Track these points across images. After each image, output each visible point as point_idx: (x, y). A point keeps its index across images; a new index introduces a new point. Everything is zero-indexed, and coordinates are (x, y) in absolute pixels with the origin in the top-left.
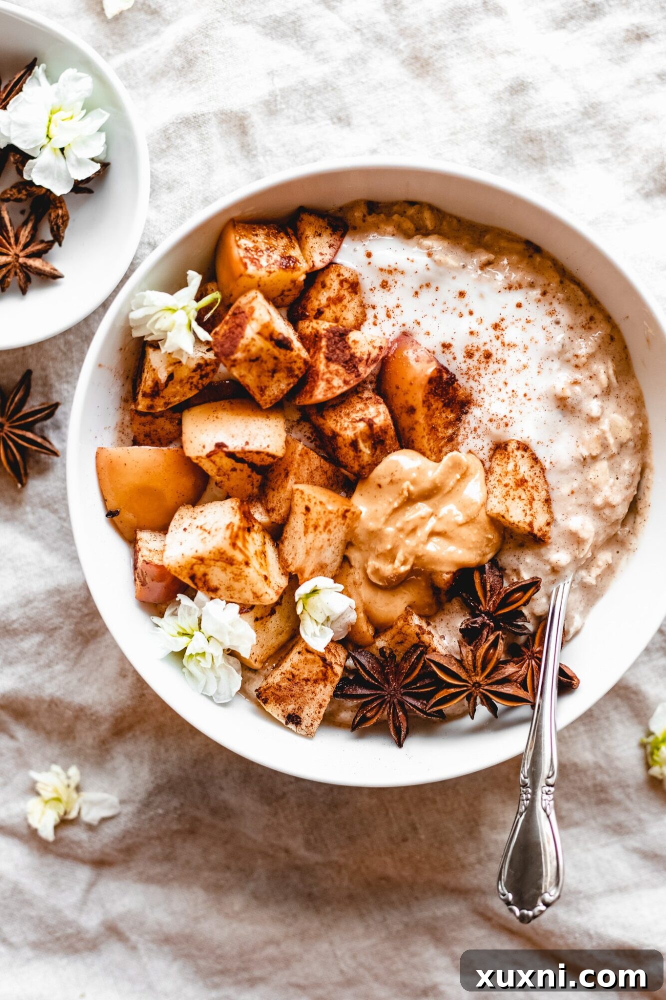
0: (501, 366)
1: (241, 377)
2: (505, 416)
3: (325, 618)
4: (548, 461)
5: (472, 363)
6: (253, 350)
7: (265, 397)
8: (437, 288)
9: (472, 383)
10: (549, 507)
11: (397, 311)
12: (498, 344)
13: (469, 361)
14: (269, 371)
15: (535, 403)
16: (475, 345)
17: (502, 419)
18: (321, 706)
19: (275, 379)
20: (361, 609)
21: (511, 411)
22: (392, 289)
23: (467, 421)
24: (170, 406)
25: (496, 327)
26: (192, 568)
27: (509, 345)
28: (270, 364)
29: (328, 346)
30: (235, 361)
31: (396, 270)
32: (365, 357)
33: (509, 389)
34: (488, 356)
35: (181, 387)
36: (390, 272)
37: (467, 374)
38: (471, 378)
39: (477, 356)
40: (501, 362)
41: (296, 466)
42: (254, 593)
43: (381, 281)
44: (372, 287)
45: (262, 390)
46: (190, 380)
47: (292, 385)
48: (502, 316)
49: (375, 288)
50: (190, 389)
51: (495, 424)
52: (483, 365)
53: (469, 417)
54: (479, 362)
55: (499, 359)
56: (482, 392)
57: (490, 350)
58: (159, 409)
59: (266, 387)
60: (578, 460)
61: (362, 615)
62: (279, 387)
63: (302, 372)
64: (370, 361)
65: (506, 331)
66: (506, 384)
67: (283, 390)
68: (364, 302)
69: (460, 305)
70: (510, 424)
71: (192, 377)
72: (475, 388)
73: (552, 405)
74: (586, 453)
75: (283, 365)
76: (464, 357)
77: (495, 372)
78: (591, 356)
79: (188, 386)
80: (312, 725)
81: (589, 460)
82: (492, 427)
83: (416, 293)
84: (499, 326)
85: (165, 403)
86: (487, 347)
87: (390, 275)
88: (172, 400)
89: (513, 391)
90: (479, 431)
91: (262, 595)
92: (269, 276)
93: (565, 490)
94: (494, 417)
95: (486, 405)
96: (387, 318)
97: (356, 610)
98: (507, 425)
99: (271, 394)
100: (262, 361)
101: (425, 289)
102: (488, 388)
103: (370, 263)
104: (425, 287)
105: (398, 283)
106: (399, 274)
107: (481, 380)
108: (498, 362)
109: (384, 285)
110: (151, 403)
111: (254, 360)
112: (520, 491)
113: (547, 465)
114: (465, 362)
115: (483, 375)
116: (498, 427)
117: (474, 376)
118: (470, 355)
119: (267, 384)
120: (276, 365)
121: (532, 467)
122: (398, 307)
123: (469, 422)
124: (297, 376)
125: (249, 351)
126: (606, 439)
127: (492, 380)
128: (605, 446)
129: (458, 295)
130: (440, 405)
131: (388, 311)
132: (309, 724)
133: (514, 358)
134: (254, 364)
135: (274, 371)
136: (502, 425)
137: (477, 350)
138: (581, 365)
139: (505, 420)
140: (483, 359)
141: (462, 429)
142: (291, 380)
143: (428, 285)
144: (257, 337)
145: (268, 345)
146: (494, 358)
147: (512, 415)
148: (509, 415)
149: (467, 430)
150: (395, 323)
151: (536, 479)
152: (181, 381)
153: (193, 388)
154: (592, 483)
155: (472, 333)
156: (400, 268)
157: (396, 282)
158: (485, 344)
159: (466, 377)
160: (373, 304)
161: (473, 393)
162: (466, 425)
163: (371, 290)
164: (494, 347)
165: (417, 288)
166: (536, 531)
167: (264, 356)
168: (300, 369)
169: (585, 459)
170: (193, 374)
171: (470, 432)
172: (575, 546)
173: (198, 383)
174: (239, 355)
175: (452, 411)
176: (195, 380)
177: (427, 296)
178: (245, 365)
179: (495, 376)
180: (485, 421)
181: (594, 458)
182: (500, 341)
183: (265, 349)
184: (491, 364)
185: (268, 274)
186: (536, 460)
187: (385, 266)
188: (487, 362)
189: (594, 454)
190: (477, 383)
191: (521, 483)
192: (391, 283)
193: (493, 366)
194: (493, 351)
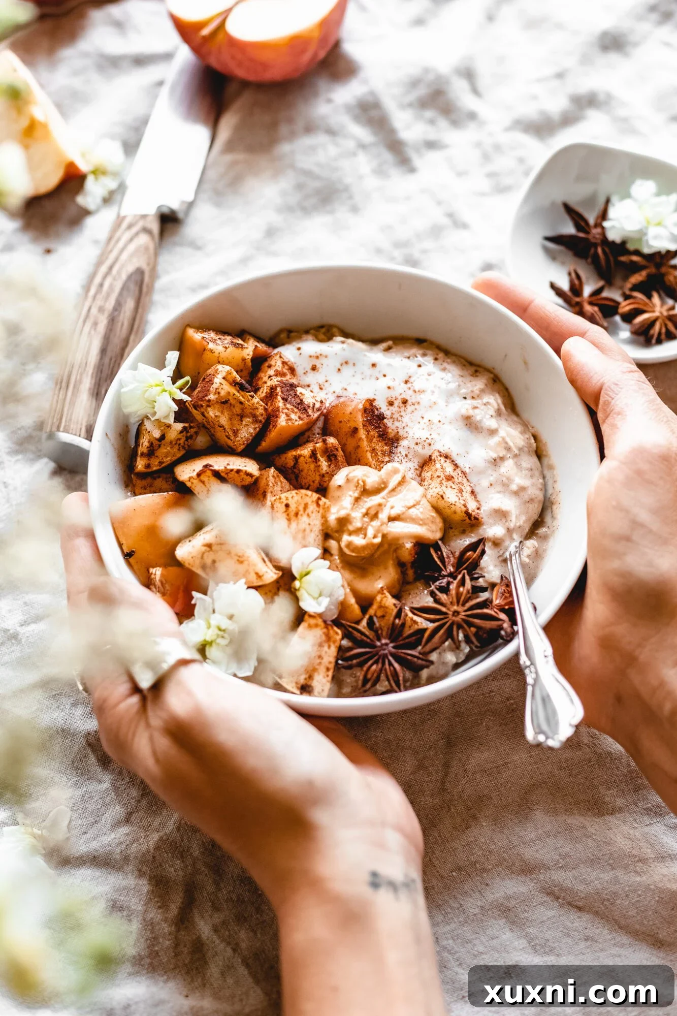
0: (416, 406)
1: (216, 416)
2: (427, 438)
3: (319, 593)
4: (467, 468)
5: (394, 409)
6: (223, 393)
7: (238, 439)
8: (354, 364)
9: (397, 424)
10: (475, 497)
11: (327, 385)
12: (411, 392)
13: (391, 408)
14: (238, 415)
15: (447, 427)
16: (394, 397)
17: (425, 441)
18: (328, 669)
19: (244, 423)
20: (346, 585)
21: (431, 435)
22: (320, 370)
23: (398, 452)
24: (163, 465)
25: (406, 382)
26: (202, 557)
27: (419, 391)
28: (237, 409)
29: (282, 392)
30: (209, 401)
31: (321, 355)
32: (311, 406)
33: (426, 420)
34: (405, 402)
35: (171, 448)
36: (317, 357)
37: (391, 418)
38: (396, 420)
39: (396, 403)
40: (416, 404)
41: (271, 485)
42: (257, 574)
43: (311, 365)
44: (305, 371)
45: (236, 433)
46: (178, 442)
47: (258, 429)
48: (409, 375)
49: (307, 372)
50: (179, 450)
51: (420, 446)
52: (402, 409)
53: (400, 449)
54: (399, 407)
55: (413, 402)
56: (406, 427)
57: (405, 397)
58: (155, 468)
59: (238, 430)
60: (490, 462)
61: (348, 590)
62: (247, 431)
63: (264, 418)
64: (315, 410)
65: (414, 383)
66: (423, 418)
67: (251, 434)
68: (301, 383)
69: (375, 372)
70: (432, 443)
71: (179, 439)
72: (400, 427)
73: (461, 424)
74: (495, 455)
75: (248, 411)
76: (387, 406)
77: (413, 411)
78: (482, 391)
79: (177, 447)
80: (323, 690)
81: (498, 460)
82: (419, 449)
83: (339, 370)
84: (409, 381)
85: (160, 462)
86: (403, 396)
87: (317, 360)
88: (165, 460)
89: (429, 421)
90: (410, 456)
91: (263, 576)
92: (225, 351)
93: (485, 483)
94: (419, 441)
95: (411, 435)
96: (320, 390)
97: (343, 586)
98: (430, 445)
99: (242, 436)
100: (231, 404)
101: (345, 367)
102: (410, 424)
103: (300, 354)
104: (344, 364)
105: (324, 365)
106: (324, 358)
107: (403, 419)
108: (413, 404)
109: (314, 368)
110: (148, 462)
111: (224, 403)
112: (450, 483)
113: (467, 470)
114: (388, 409)
115: (404, 415)
116: (423, 448)
117: (397, 419)
118: (391, 404)
119: (238, 427)
120: (243, 410)
121: (455, 470)
122: (327, 381)
123: (400, 452)
124: (261, 422)
125: (219, 393)
126: (506, 443)
127: (412, 417)
128: (508, 449)
129: (371, 365)
130: (376, 435)
131: (320, 385)
132: (320, 691)
133: (424, 399)
134: (225, 406)
135: (242, 417)
136: (426, 445)
137: (396, 400)
138: (475, 396)
139: (428, 441)
140: (401, 405)
141: (396, 458)
142: (257, 425)
143: (346, 363)
144: (224, 382)
145: (233, 391)
146: (410, 402)
147: (432, 437)
148: (430, 437)
149: (400, 458)
150: (328, 392)
151: (460, 478)
152: (171, 443)
153: (181, 449)
154: (505, 476)
155: (389, 388)
156: (324, 354)
157: (322, 365)
158: (401, 394)
159: (391, 420)
160: (308, 384)
161: (399, 430)
162: (399, 455)
163: (305, 373)
164: (408, 395)
165: (338, 366)
166: (470, 511)
167: (232, 401)
168: (262, 415)
169: (495, 460)
170: (180, 436)
171: (402, 458)
172: (504, 520)
173: (184, 443)
174: (212, 397)
175: (386, 444)
176: (182, 442)
177: (347, 371)
178: (217, 406)
179: (413, 414)
180: (413, 446)
181: (502, 459)
182: (412, 390)
183: (231, 394)
184: (408, 407)
185: (224, 349)
186: (456, 466)
187: (313, 354)
188: (405, 406)
189: (501, 456)
190: (401, 422)
191: (450, 478)
192: (318, 366)
193: (410, 408)
194: (407, 397)
